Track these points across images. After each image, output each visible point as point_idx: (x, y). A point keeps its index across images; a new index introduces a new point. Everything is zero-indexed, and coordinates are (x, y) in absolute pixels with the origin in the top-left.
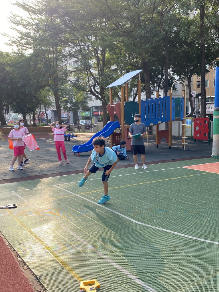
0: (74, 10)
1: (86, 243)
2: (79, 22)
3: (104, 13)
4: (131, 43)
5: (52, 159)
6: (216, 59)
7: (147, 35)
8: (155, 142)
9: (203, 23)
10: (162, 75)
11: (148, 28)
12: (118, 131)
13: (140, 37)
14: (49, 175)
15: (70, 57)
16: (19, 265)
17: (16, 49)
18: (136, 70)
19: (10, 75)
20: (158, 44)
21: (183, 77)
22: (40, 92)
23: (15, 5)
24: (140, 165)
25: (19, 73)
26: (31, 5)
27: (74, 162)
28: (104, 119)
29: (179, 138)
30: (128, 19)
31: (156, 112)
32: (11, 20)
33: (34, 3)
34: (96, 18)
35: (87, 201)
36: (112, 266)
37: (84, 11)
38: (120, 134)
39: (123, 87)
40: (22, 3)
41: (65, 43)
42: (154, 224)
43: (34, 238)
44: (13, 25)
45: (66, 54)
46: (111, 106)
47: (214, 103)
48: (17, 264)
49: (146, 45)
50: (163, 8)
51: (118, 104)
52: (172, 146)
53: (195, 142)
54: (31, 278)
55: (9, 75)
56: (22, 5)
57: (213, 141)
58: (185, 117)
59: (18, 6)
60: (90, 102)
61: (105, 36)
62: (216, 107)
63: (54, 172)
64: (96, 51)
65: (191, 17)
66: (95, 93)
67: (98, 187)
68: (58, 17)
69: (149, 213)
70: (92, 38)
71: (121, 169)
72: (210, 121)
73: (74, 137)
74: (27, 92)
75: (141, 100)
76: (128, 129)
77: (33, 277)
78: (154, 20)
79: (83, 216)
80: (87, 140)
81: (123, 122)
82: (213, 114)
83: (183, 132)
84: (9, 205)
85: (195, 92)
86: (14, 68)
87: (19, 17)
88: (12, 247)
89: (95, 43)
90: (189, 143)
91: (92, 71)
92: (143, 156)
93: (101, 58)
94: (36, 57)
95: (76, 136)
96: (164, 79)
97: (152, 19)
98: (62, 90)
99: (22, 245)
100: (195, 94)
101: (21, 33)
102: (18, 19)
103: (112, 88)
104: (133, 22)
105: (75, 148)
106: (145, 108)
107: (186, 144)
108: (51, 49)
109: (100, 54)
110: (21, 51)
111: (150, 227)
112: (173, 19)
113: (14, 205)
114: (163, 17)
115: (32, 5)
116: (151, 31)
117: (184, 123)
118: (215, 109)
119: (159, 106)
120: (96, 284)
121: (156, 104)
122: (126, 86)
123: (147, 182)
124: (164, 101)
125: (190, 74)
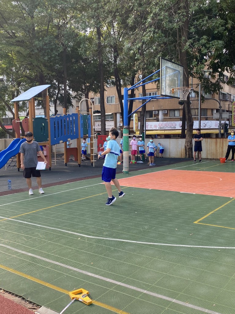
7: (45, 47)
11: (46, 40)
21: (80, 94)
31: (68, 128)
35: (25, 223)
39: (31, 102)
42: (105, 236)
46: (17, 122)
49: (44, 58)
51: (26, 120)
54: (15, 299)
58: (93, 134)
62: (125, 125)
67: (28, 209)
75: (50, 115)
77: (17, 298)
78: (50, 32)
79: (31, 238)
97: (47, 31)
107: (95, 161)
111: (103, 239)
112: (72, 34)
116: (50, 44)
117: (91, 140)
118: (124, 127)
119: (68, 123)
120: (85, 292)
121: (65, 120)
122: (32, 100)
123: (76, 200)
124: (73, 118)
125: (87, 90)
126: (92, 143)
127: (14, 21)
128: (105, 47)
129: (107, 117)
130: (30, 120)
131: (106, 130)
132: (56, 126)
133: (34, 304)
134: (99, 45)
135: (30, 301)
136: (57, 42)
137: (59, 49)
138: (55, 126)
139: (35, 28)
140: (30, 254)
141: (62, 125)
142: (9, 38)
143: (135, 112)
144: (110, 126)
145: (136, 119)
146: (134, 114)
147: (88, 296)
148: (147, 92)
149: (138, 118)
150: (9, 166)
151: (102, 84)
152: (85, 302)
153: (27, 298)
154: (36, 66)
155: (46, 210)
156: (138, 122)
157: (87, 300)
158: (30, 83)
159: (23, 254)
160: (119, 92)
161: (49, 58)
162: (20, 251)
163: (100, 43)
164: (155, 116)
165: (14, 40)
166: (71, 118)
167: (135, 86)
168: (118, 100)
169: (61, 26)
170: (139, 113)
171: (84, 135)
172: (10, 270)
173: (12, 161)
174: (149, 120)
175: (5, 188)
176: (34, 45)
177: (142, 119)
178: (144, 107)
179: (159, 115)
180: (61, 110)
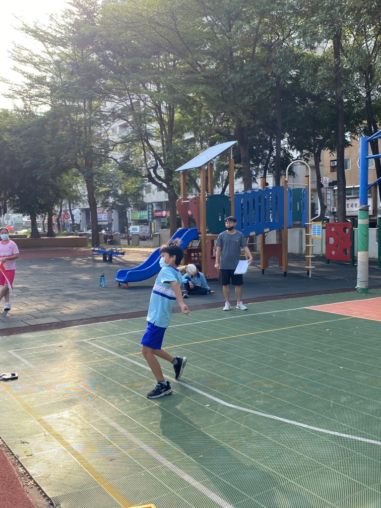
0: (121, 40)
1: (136, 441)
2: (130, 61)
3: (171, 44)
4: (218, 96)
5: (80, 295)
6: (362, 123)
7: (245, 82)
8: (260, 264)
9: (339, 64)
10: (272, 150)
11: (247, 71)
12: (195, 244)
13: (233, 85)
14: (75, 323)
15: (114, 119)
16: (19, 480)
17: (20, 104)
18: (226, 142)
19: (10, 148)
20: (264, 97)
21: (306, 154)
22: (62, 178)
23: (21, 31)
24: (233, 303)
25: (25, 146)
26: (47, 31)
27: (118, 298)
28: (171, 223)
29: (300, 257)
30: (213, 55)
31: (260, 212)
32: (14, 56)
33: (53, 28)
34: (158, 53)
36: (182, 479)
37: (139, 42)
38: (199, 250)
39: (203, 171)
40: (32, 27)
41: (105, 94)
42: (257, 407)
43: (47, 433)
44: (17, 64)
45: (107, 113)
46: (184, 203)
47: (358, 198)
48: (17, 479)
49: (243, 99)
50: (272, 37)
51: (195, 199)
52: (289, 272)
53: (328, 263)
54: (40, 503)
55: (8, 149)
56: (32, 31)
57: (358, 262)
58: (310, 222)
59: (26, 33)
60: (148, 194)
61: (174, 83)
62: (361, 204)
63: (84, 317)
64: (158, 108)
65: (319, 53)
66: (157, 180)
68: (93, 51)
69: (247, 389)
70: (152, 87)
71: (199, 311)
72: (352, 228)
73: (119, 256)
74: (38, 178)
75: (235, 191)
76: (213, 242)
77: (44, 501)
78: (257, 57)
79: (133, 394)
80: (142, 260)
81: (205, 230)
82: (357, 216)
83: (307, 247)
84: (3, 375)
85: (328, 179)
86: (16, 137)
87: (27, 50)
88: (9, 449)
89: (157, 96)
90: (317, 267)
91: (152, 142)
92: (237, 289)
93: (167, 120)
94: (55, 118)
95: (123, 254)
96: (274, 157)
97: (252, 56)
98: (100, 175)
99: (26, 444)
100: (328, 182)
101: (30, 77)
102: (25, 53)
103: (185, 171)
104: (222, 60)
105: (121, 274)
106: (242, 206)
107: (312, 267)
108: (82, 104)
109: (166, 114)
110: (30, 108)
111: (249, 413)
112: (289, 56)
113: (14, 375)
114: (271, 52)
115: (49, 31)
116: (252, 76)
117: (308, 231)
118: (360, 208)
119: (265, 203)
121: (260, 198)
122: (209, 168)
123: (244, 333)
124: (274, 194)
125: (319, 148)
126: (309, 236)
130: (202, 199)
131: (347, 215)
136: (264, 72)
137: (267, 83)
138: (242, 209)
139: (234, 53)
141: (254, 207)
142: (193, 73)
165: (200, 77)
176: (227, 80)
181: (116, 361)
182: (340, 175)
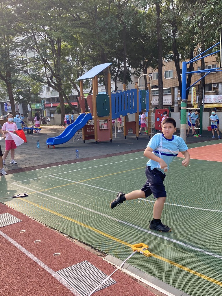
3: (61, 2)
5: (28, 152)
7: (106, 27)
10: (119, 68)
11: (108, 20)
13: (100, 29)
18: (106, 63)
21: (139, 70)
27: (53, 154)
28: (61, 111)
35: (91, 187)
39: (94, 80)
46: (83, 98)
48: (67, 239)
51: (90, 97)
53: (156, 132)
54: (86, 247)
57: (181, 131)
58: (151, 109)
63: (41, 164)
67: (94, 175)
72: (170, 112)
77: (87, 246)
78: (111, 12)
79: (97, 199)
83: (149, 123)
84: (20, 195)
95: (40, 129)
97: (109, 11)
103: (82, 80)
105: (50, 140)
106: (115, 100)
107: (152, 134)
113: (25, 194)
116: (111, 24)
117: (149, 114)
118: (182, 101)
119: (128, 98)
120: (145, 246)
121: (124, 96)
122: (95, 78)
123: (135, 168)
124: (132, 94)
125: (146, 66)
126: (150, 117)
127: (78, 4)
128: (164, 22)
129: (164, 91)
130: (93, 97)
131: (164, 104)
132: (117, 101)
133: (102, 252)
134: (158, 21)
135: (98, 250)
137: (119, 27)
138: (115, 102)
139: (98, 10)
140: (97, 212)
141: (122, 101)
142: (74, 20)
143: (194, 86)
144: (168, 100)
145: (194, 93)
146: (193, 88)
147: (148, 249)
148: (207, 65)
149: (197, 91)
150: (76, 138)
151: (160, 59)
152: (145, 254)
153: (96, 247)
154: (98, 45)
155: (109, 176)
156: (196, 96)
157: (147, 252)
158: (93, 62)
159: (91, 212)
160: (177, 66)
161: (110, 37)
162: (88, 209)
163: (159, 19)
164: (214, 89)
165: (78, 22)
166: (130, 93)
167: (194, 59)
168: (176, 74)
169: (122, 5)
170: (198, 87)
171: (142, 109)
172: (81, 224)
173: (79, 134)
174: (208, 94)
175: (74, 157)
176: (96, 25)
177: (201, 92)
178: (203, 80)
179: (218, 88)
180: (121, 86)
181: (76, 185)
182: (160, 82)
